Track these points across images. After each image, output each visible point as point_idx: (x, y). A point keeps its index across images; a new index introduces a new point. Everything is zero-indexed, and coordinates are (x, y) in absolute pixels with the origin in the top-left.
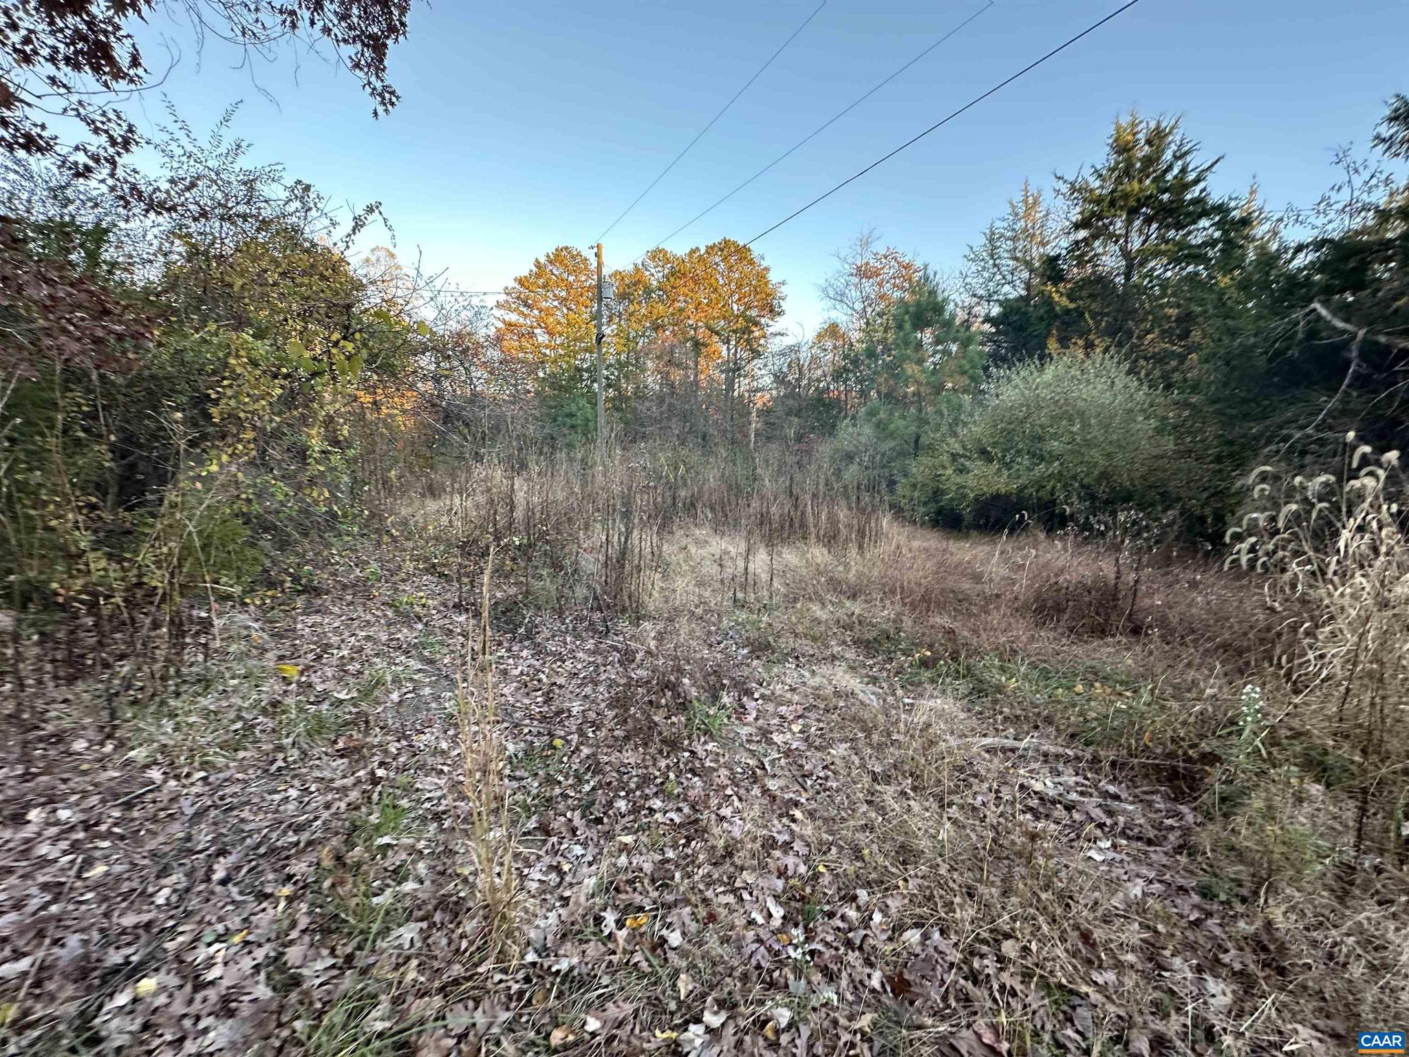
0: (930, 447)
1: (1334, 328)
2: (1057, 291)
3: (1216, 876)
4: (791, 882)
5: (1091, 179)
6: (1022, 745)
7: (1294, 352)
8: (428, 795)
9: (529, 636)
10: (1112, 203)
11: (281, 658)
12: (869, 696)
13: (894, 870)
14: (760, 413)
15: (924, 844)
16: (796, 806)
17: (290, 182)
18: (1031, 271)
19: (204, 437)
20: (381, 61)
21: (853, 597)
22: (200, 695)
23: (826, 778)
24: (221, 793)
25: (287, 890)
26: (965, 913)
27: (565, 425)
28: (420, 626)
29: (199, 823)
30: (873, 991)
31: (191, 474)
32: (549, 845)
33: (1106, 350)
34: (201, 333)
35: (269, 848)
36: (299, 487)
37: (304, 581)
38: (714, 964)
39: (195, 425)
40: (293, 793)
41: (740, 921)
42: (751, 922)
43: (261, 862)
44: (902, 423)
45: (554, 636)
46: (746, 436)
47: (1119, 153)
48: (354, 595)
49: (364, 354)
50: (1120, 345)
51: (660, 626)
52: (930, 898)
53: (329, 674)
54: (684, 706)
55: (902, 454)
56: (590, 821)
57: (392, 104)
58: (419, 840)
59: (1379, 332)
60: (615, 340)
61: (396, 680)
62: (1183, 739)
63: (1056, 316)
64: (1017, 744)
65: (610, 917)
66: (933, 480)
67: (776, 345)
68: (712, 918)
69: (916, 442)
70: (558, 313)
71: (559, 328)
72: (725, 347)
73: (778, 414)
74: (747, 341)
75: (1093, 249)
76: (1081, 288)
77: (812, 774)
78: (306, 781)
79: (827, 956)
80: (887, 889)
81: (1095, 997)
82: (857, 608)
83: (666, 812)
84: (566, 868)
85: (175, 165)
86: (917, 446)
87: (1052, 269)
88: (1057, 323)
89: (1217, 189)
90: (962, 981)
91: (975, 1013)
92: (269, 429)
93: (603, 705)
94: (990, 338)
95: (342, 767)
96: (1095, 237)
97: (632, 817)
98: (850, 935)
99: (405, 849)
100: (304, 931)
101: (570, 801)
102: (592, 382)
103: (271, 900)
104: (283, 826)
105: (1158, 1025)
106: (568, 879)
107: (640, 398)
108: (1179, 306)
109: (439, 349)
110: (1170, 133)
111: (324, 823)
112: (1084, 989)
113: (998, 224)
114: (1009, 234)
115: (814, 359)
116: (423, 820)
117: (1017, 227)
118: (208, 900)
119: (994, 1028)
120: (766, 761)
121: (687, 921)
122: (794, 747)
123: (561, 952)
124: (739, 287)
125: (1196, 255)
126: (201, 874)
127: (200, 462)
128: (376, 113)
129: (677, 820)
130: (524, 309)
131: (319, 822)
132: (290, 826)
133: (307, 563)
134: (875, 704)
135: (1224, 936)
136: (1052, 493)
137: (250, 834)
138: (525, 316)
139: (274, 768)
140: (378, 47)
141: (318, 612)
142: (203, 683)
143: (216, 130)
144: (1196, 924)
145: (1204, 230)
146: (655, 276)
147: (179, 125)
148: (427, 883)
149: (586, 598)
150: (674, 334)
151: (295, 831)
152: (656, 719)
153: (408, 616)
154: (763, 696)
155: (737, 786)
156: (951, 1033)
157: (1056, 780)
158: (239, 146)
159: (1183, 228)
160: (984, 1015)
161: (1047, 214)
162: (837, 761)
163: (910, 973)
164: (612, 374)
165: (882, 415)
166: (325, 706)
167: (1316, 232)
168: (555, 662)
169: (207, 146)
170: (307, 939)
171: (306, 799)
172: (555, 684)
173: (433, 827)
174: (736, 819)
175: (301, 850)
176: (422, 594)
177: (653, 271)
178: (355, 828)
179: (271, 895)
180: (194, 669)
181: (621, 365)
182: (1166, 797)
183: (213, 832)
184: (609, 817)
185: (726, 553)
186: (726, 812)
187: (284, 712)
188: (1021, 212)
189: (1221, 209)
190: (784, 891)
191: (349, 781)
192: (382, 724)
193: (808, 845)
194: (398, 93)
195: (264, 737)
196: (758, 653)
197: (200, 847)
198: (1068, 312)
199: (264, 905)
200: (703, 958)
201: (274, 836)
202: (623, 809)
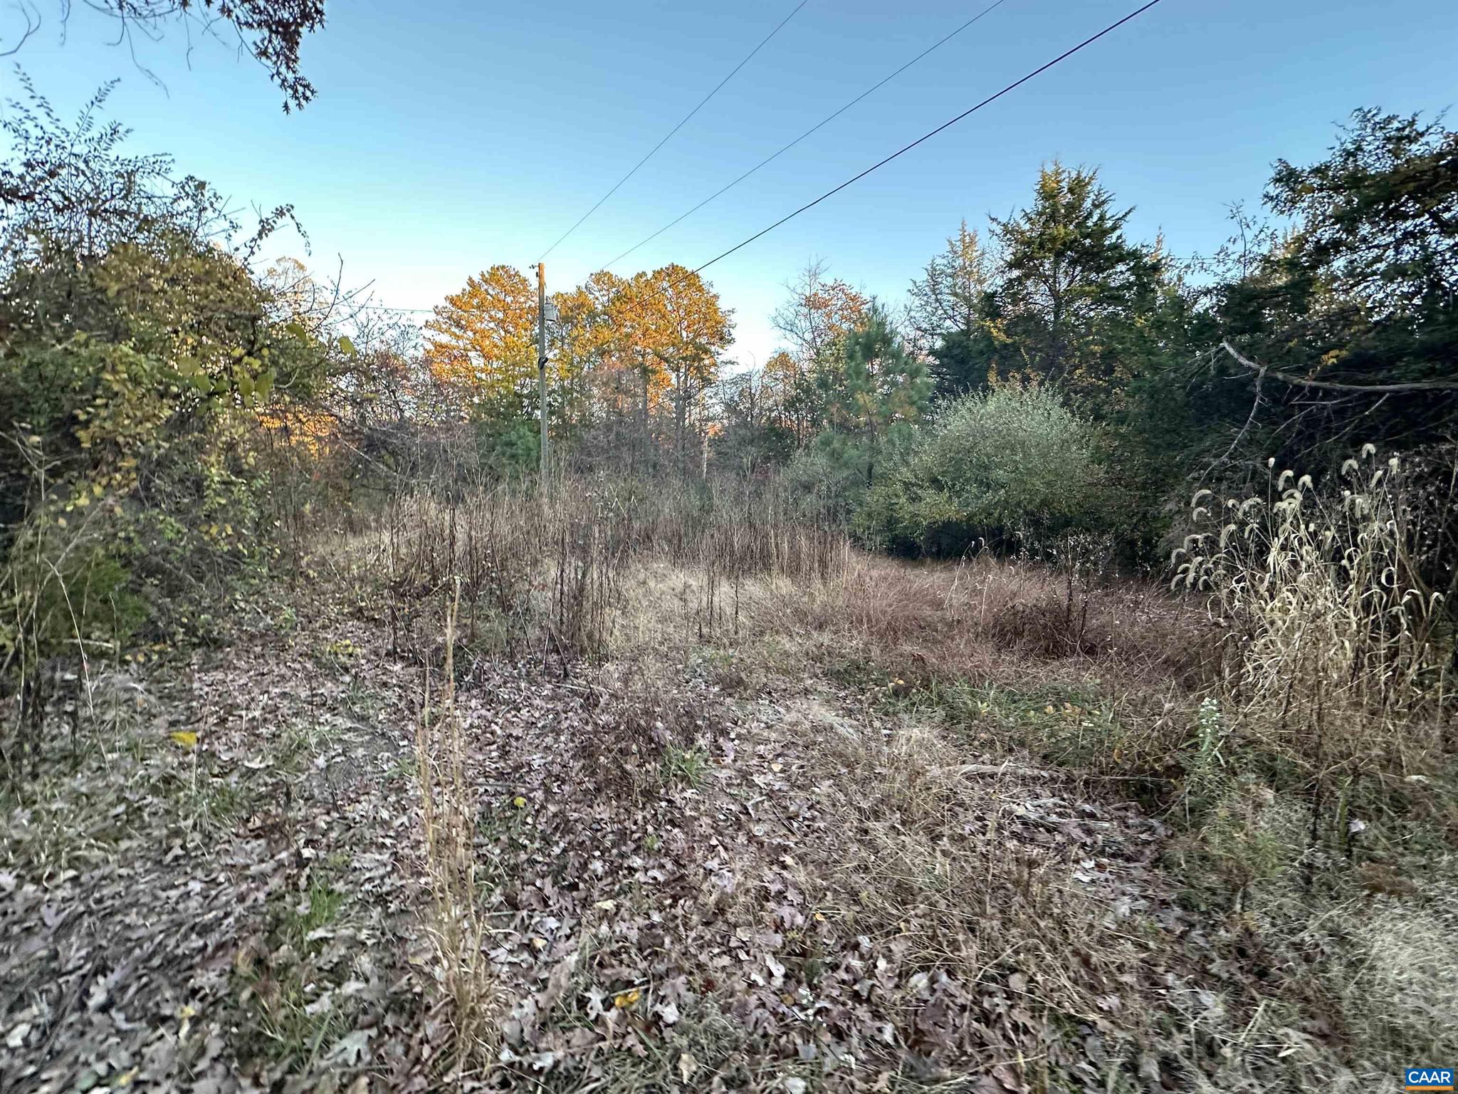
0: (882, 476)
1: (1241, 365)
2: (995, 327)
3: (1193, 887)
4: (791, 935)
5: (1022, 222)
6: (1001, 769)
7: (1208, 386)
8: (368, 875)
9: (478, 683)
10: (1041, 246)
11: (173, 724)
12: (846, 729)
13: (895, 912)
14: (713, 443)
15: (920, 880)
16: (785, 851)
17: (179, 177)
18: (970, 308)
19: (68, 465)
20: (291, 50)
21: (821, 627)
22: (65, 775)
23: (813, 819)
24: (97, 895)
25: (192, 1009)
26: (970, 951)
27: (504, 454)
28: (347, 679)
29: (68, 936)
30: (887, 1046)
31: (52, 508)
32: (518, 921)
33: (1041, 384)
34: (64, 345)
35: (164, 958)
36: (193, 524)
37: (201, 632)
38: (718, 1038)
39: (57, 452)
40: (196, 886)
41: (741, 986)
42: (752, 985)
43: (154, 976)
44: (854, 452)
45: (505, 683)
46: (699, 466)
47: (1045, 198)
48: (263, 646)
49: (274, 372)
50: (1053, 379)
51: (624, 667)
52: (933, 938)
53: (237, 741)
54: (657, 751)
55: (855, 483)
56: (563, 887)
57: (307, 99)
58: (359, 930)
59: (1277, 370)
60: (558, 365)
61: (322, 743)
62: (1149, 754)
63: (995, 350)
64: (995, 769)
65: (595, 997)
66: (887, 509)
67: (726, 373)
68: (709, 985)
69: (870, 470)
70: (495, 335)
71: (496, 351)
72: (674, 375)
73: (730, 444)
74: (697, 368)
75: (1026, 288)
76: (1016, 325)
77: (797, 816)
78: (212, 871)
79: (835, 1013)
80: (888, 934)
81: (1103, 1024)
82: (825, 638)
83: (646, 870)
84: (539, 943)
85: (31, 148)
86: (870, 476)
87: (990, 306)
88: (996, 357)
89: (1132, 236)
90: (975, 1024)
91: (990, 1057)
92: (155, 456)
93: (566, 756)
94: (935, 370)
95: (258, 850)
96: (1027, 276)
97: (610, 879)
98: (856, 987)
99: (345, 941)
100: (215, 1060)
101: (538, 867)
102: (533, 409)
103: (171, 1023)
104: (183, 930)
105: (1164, 1046)
106: (543, 957)
107: (586, 426)
108: (1102, 344)
109: (361, 369)
110: (1088, 183)
111: (237, 920)
112: (1092, 1017)
113: (939, 261)
114: (949, 271)
115: (765, 387)
116: (365, 905)
117: (956, 265)
118: (82, 1034)
119: (1012, 1069)
120: (749, 804)
121: (682, 991)
122: (776, 788)
123: (542, 1045)
124: (688, 313)
125: (1114, 297)
126: (73, 1000)
127: (65, 496)
128: (286, 107)
129: (661, 878)
130: (457, 331)
131: (231, 919)
132: (192, 929)
133: (205, 610)
134: (855, 737)
135: (1208, 946)
136: (1000, 519)
137: (139, 942)
138: (458, 337)
139: (170, 857)
140: (288, 33)
141: (216, 668)
142: (70, 761)
143: (85, 111)
144: (1183, 935)
145: (1121, 274)
146: (600, 300)
147: (38, 101)
148: (374, 981)
149: (540, 639)
150: (621, 359)
151: (200, 935)
152: (628, 767)
153: (331, 668)
154: (739, 736)
155: (721, 834)
156: (970, 1082)
157: (1036, 803)
158: (115, 131)
159: (1102, 272)
160: (1000, 1057)
161: (983, 254)
162: (824, 800)
163: (923, 1021)
164: (555, 400)
165: (836, 445)
166: (234, 778)
167: (1217, 279)
168: (509, 712)
169: (73, 129)
170: (220, 1068)
171: (213, 893)
172: (511, 735)
173: (376, 912)
174: (724, 871)
175: (206, 957)
176: (348, 642)
177: (597, 294)
178: (278, 921)
179: (171, 1017)
180: (56, 744)
181: (565, 391)
182: (1139, 814)
183: (89, 945)
184: (585, 881)
185: (687, 586)
186: (713, 864)
187: (179, 789)
188: (959, 250)
189: (1135, 255)
190: (784, 947)
191: (268, 866)
192: (306, 795)
193: (802, 893)
194: (313, 86)
195: (155, 821)
196: (730, 691)
197: (70, 967)
198: (1005, 346)
199: (162, 1030)
200: (705, 1031)
201: (172, 942)
202: (600, 871)
